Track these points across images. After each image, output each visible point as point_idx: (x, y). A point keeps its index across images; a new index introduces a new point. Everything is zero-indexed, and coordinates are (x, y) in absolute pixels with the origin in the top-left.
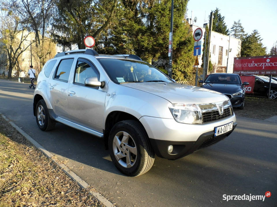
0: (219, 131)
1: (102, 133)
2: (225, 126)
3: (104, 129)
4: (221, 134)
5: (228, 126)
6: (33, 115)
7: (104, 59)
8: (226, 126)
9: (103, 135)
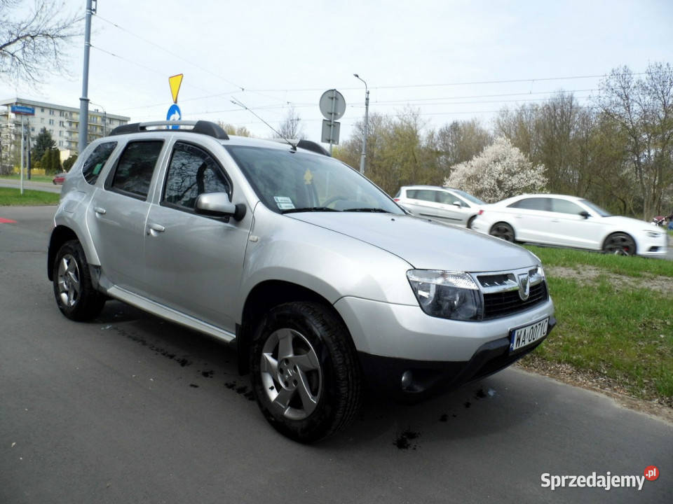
0: (519, 339)
1: (233, 333)
2: (532, 328)
3: (240, 322)
4: (523, 345)
5: (538, 327)
6: (47, 279)
7: (248, 150)
8: (534, 326)
9: (235, 336)
